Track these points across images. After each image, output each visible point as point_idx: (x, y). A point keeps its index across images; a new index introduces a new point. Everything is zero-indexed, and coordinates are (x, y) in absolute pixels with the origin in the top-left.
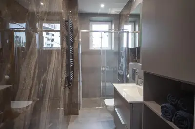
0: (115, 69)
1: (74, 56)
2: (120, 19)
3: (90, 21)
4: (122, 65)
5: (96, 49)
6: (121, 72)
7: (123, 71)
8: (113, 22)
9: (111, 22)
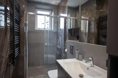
0: (54, 44)
1: (21, 33)
2: (58, 9)
3: (36, 8)
4: (60, 41)
5: (40, 29)
6: (59, 47)
7: (60, 46)
8: (53, 11)
9: (52, 10)
